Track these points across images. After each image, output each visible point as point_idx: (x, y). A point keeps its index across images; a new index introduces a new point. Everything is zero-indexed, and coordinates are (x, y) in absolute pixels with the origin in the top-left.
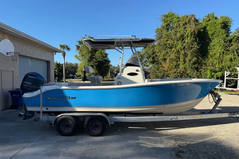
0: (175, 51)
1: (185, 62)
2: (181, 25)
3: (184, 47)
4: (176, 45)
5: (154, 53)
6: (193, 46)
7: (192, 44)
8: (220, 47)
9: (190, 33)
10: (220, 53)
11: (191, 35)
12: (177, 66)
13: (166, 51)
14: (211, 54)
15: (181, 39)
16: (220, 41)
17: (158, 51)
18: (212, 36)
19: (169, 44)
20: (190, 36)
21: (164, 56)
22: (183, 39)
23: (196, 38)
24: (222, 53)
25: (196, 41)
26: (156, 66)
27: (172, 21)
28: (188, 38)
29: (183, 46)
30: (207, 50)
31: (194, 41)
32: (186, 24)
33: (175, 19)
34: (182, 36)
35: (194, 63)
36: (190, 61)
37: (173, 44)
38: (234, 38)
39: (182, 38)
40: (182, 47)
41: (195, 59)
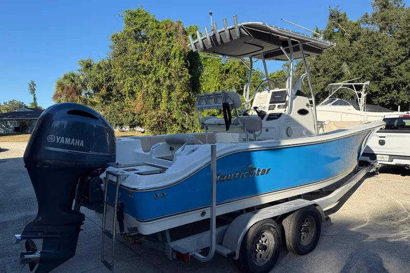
0: (154, 79)
1: (170, 99)
2: (163, 34)
3: (170, 74)
4: (156, 69)
5: (109, 79)
6: (183, 74)
7: (182, 70)
8: (215, 79)
9: (178, 52)
10: (215, 87)
11: (180, 55)
12: (156, 106)
13: (134, 79)
14: (204, 89)
15: (164, 59)
16: (214, 70)
17: (119, 76)
18: (205, 61)
19: (144, 65)
20: (178, 56)
21: (131, 86)
22: (168, 60)
23: (186, 62)
24: (218, 88)
25: (187, 66)
26: (115, 103)
27: (146, 25)
28: (175, 59)
29: (168, 72)
30: (199, 83)
31: (184, 65)
32: (171, 34)
33: (151, 22)
34: (166, 54)
35: (184, 102)
36: (178, 97)
37: (151, 67)
38: (231, 67)
39: (166, 58)
40: (167, 75)
41: (186, 95)
